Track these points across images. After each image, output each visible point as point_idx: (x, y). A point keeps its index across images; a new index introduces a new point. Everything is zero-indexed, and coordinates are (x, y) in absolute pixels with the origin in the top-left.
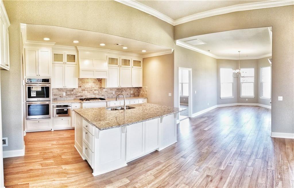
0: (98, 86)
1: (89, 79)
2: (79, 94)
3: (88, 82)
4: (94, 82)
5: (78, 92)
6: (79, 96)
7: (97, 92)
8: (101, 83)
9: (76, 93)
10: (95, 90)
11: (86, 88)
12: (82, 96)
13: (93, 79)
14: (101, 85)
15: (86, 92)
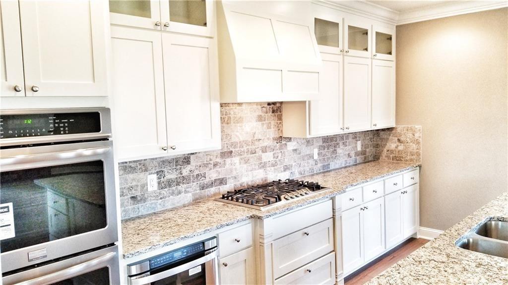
0: (272, 133)
1: (244, 106)
2: (212, 175)
3: (240, 120)
4: (260, 119)
5: (206, 165)
6: (212, 184)
7: (268, 157)
8: (280, 118)
9: (202, 171)
10: (264, 150)
11: (234, 145)
12: (222, 182)
13: (257, 104)
14: (279, 128)
15: (236, 160)
